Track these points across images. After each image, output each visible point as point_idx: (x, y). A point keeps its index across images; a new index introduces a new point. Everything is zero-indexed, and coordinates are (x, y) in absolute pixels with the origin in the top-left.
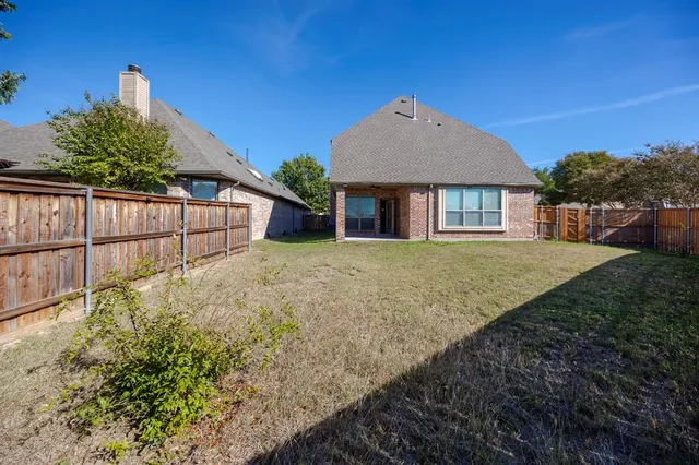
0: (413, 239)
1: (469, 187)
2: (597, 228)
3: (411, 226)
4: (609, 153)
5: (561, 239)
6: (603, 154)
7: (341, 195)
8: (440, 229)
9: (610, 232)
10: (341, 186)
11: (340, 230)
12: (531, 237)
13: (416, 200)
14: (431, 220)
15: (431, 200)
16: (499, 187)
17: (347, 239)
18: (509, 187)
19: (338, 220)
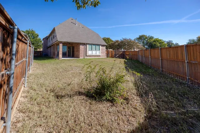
0: (81, 58)
1: (94, 45)
2: (116, 55)
3: (80, 54)
4: (110, 38)
5: (110, 57)
6: (109, 38)
7: (61, 45)
8: (87, 55)
9: (118, 55)
10: (61, 42)
11: (61, 55)
12: (105, 57)
13: (82, 47)
14: (85, 53)
15: (85, 47)
16: (99, 45)
17: (62, 58)
18: (101, 45)
19: (60, 53)
